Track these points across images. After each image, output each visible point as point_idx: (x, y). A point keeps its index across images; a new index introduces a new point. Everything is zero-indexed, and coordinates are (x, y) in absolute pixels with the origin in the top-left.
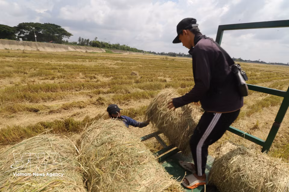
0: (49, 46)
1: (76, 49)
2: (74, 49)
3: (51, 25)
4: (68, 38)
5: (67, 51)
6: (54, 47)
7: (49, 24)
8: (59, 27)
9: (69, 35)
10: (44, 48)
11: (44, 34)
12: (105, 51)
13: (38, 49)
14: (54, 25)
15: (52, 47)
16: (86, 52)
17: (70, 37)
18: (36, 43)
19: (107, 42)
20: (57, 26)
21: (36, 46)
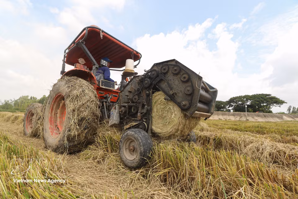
0: (258, 116)
2: (292, 118)
4: (280, 106)
5: (282, 120)
8: (269, 95)
9: (281, 102)
10: (253, 118)
11: (253, 105)
13: (247, 119)
15: (262, 117)
17: (282, 105)
18: (246, 113)
21: (245, 116)
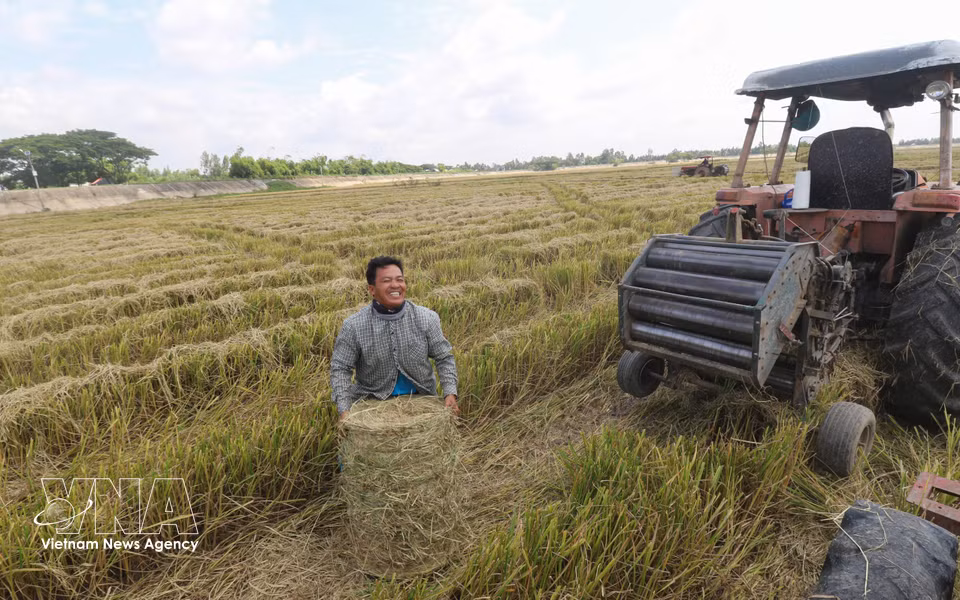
1: (164, 193)
2: (158, 192)
3: (87, 132)
4: (146, 162)
5: (134, 200)
6: (94, 194)
7: (80, 132)
9: (144, 154)
12: (265, 187)
13: (46, 207)
14: (94, 133)
15: (87, 198)
16: (195, 197)
17: (148, 158)
18: (38, 190)
19: (280, 158)
20: (105, 136)
21: (39, 199)
